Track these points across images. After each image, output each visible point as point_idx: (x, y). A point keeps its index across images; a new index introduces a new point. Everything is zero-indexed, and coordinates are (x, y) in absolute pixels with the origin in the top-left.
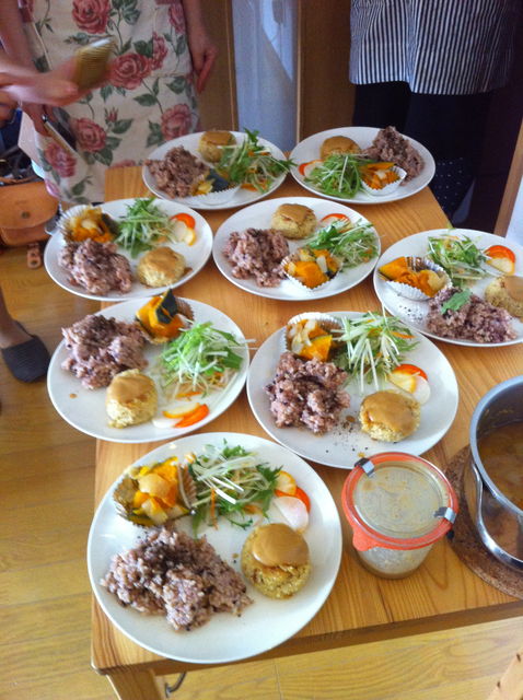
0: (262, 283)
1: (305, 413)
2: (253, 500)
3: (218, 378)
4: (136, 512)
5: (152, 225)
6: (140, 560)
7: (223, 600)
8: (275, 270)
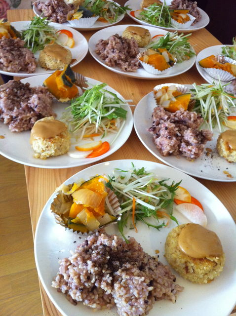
0: (126, 69)
1: (183, 144)
2: (162, 207)
3: (113, 124)
4: (73, 221)
5: (46, 33)
6: (89, 262)
7: (164, 291)
8: (132, 62)
